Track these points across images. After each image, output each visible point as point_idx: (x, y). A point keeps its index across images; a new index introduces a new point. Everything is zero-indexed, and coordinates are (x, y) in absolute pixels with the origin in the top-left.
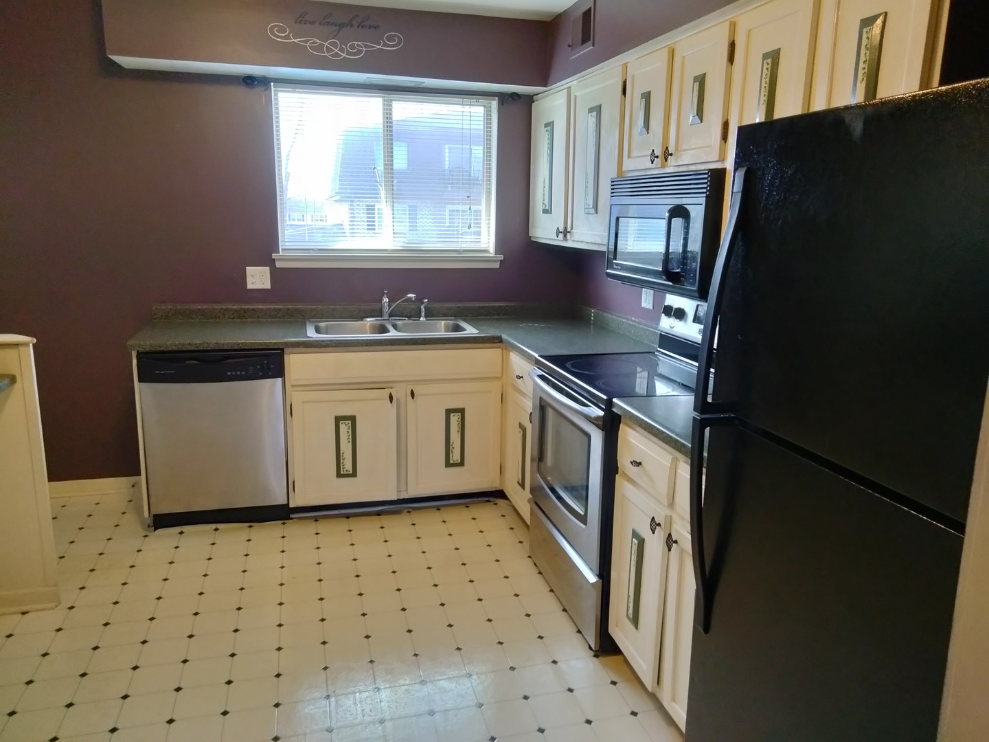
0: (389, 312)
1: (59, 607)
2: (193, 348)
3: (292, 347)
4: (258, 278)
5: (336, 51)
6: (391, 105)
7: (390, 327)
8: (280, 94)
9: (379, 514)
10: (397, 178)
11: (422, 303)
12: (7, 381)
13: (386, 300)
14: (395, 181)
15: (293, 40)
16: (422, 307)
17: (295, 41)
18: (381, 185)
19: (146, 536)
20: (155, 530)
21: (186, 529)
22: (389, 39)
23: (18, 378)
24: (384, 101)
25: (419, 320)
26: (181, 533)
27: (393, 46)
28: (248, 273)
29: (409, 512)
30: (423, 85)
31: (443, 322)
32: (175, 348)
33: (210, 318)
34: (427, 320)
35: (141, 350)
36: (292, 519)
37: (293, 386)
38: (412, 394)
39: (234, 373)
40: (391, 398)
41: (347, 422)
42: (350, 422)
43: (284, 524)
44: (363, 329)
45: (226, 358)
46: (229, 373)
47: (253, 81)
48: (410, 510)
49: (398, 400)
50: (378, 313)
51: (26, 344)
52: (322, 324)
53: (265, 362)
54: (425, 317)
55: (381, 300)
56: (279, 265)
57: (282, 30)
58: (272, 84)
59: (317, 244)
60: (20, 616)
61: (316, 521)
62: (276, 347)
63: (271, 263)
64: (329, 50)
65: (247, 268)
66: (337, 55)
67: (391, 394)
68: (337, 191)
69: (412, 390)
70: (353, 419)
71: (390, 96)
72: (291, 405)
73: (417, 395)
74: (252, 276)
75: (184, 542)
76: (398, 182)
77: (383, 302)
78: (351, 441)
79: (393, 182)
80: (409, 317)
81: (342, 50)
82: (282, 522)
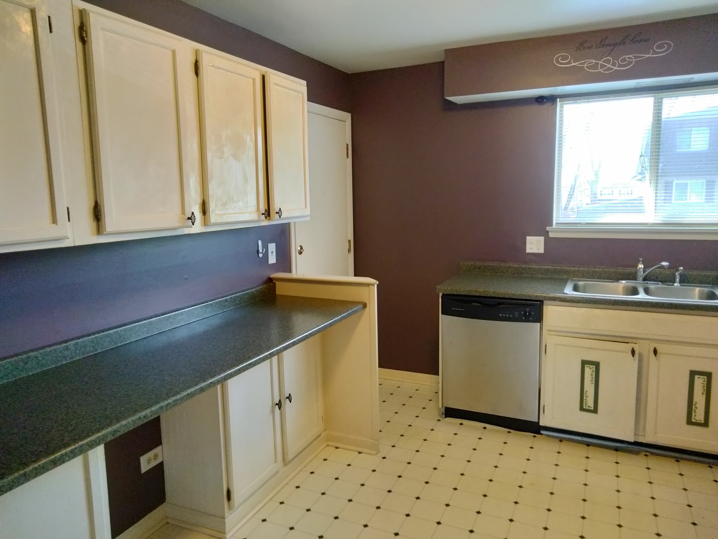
0: (643, 276)
1: (378, 455)
2: (477, 294)
3: (549, 300)
4: (535, 245)
5: (609, 66)
6: (661, 102)
7: (641, 290)
8: (565, 106)
9: (616, 449)
10: (663, 163)
11: (678, 270)
12: (360, 306)
13: (641, 266)
14: (661, 165)
15: (574, 64)
16: (677, 274)
17: (575, 64)
18: (646, 169)
19: (439, 420)
20: (446, 417)
21: (465, 422)
22: (659, 47)
23: (368, 305)
24: (655, 99)
25: (673, 285)
26: (461, 424)
27: (664, 52)
28: (527, 241)
29: (646, 455)
30: (693, 81)
31: (697, 289)
32: (466, 293)
33: (496, 273)
34: (681, 286)
35: (445, 293)
36: (542, 434)
37: (548, 330)
38: (655, 352)
39: (504, 315)
40: (633, 352)
41: (591, 366)
42: (594, 367)
43: (535, 436)
44: (617, 290)
45: (499, 304)
46: (501, 315)
47: (543, 100)
48: (647, 454)
49: (641, 356)
50: (633, 277)
51: (373, 285)
52: (581, 283)
53: (528, 310)
54: (680, 283)
55: (636, 266)
56: (551, 235)
57: (565, 58)
58: (558, 99)
59: (585, 219)
60: (357, 453)
61: (561, 441)
62: (536, 299)
63: (546, 234)
64: (602, 66)
65: (528, 237)
66: (610, 69)
67: (633, 349)
68: (640, 172)
69: (655, 348)
70: (597, 365)
71: (660, 94)
72: (546, 346)
73: (660, 353)
74: (531, 243)
75: (461, 431)
76: (663, 166)
77: (638, 268)
78: (594, 382)
79: (658, 166)
80: (663, 282)
81: (614, 64)
82: (534, 435)
